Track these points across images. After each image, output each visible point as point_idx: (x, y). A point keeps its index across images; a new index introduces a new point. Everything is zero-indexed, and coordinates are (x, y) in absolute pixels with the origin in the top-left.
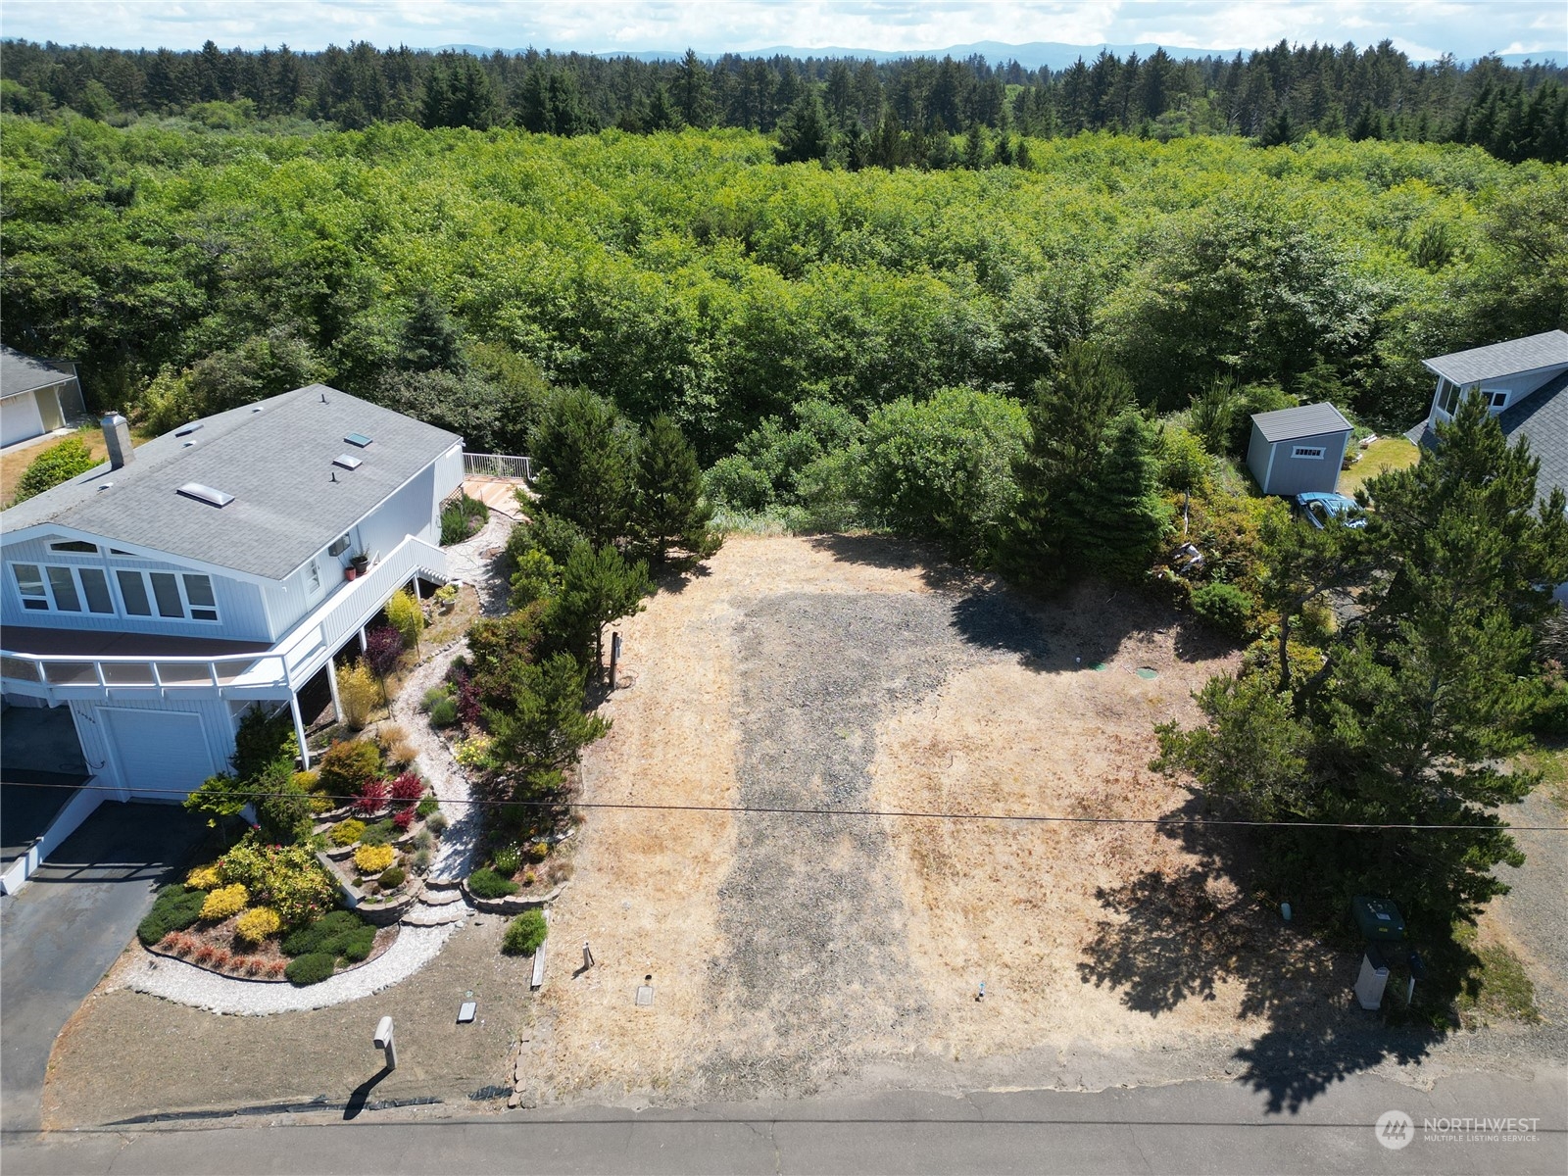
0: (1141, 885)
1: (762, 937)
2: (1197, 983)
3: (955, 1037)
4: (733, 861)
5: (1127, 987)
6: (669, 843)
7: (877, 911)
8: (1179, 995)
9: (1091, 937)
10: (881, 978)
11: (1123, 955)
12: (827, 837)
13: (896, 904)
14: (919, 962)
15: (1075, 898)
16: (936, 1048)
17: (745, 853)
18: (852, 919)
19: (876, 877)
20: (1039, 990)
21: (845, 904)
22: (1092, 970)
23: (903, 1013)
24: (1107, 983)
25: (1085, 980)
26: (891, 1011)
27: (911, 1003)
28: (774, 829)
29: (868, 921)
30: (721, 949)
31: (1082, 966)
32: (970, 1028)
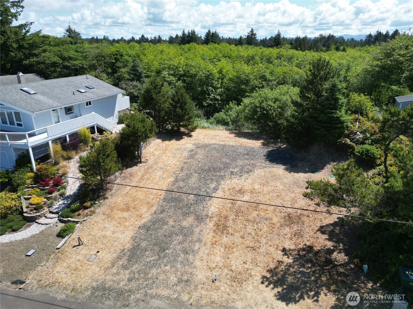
0: (303, 250)
1: (144, 244)
2: (312, 293)
3: (195, 295)
4: (150, 218)
5: (280, 289)
6: (131, 209)
7: (191, 242)
8: (302, 297)
9: (272, 266)
10: (179, 266)
11: (283, 276)
12: (186, 215)
13: (199, 241)
14: (198, 263)
15: (272, 249)
16: (185, 297)
17: (155, 216)
18: (180, 243)
19: (197, 230)
20: (240, 283)
21: (181, 238)
22: (267, 279)
23: (180, 281)
24: (272, 286)
25: (262, 283)
26: (175, 279)
27: (185, 278)
28: (169, 209)
29: (186, 245)
30: (128, 246)
31: (264, 277)
32: (203, 292)
